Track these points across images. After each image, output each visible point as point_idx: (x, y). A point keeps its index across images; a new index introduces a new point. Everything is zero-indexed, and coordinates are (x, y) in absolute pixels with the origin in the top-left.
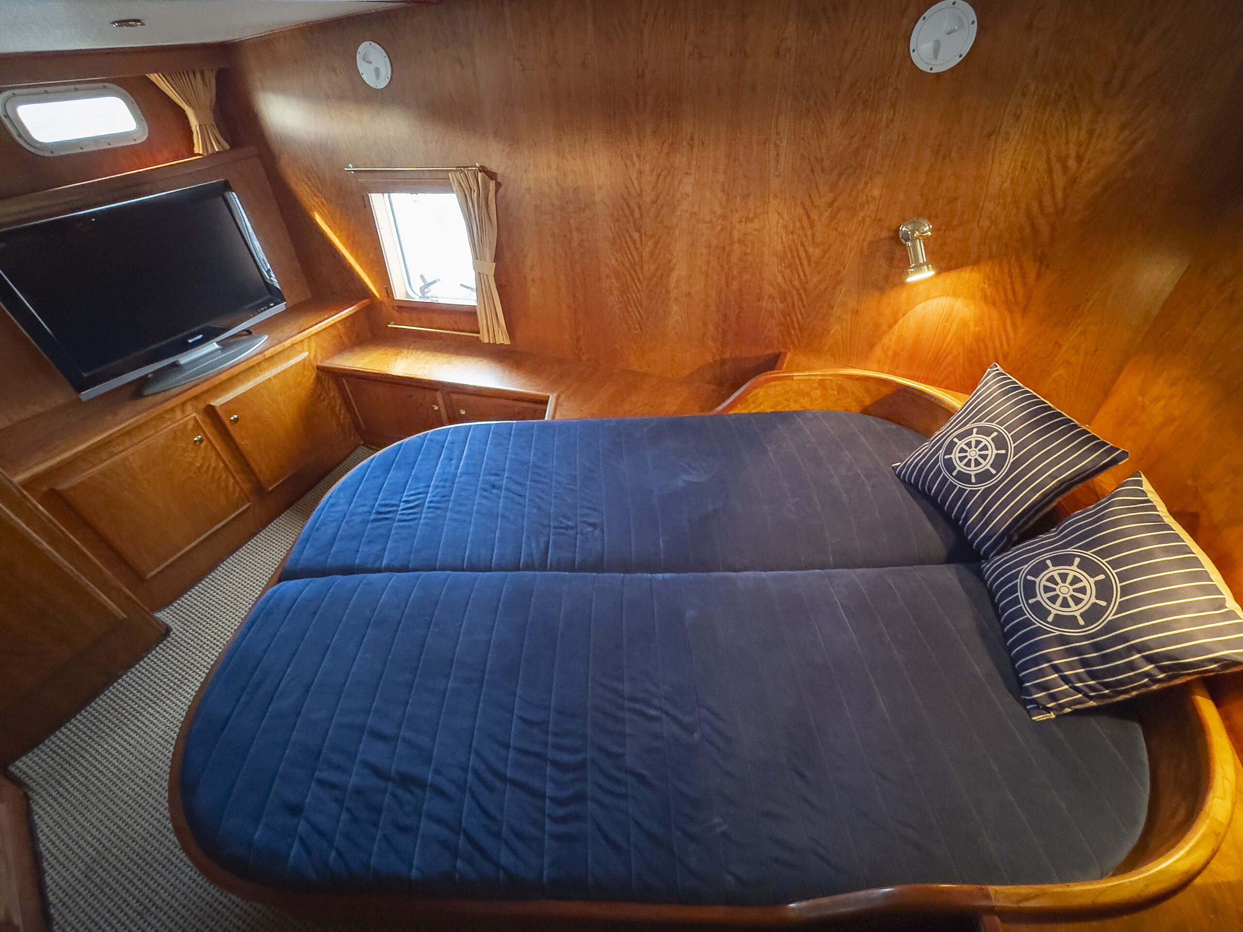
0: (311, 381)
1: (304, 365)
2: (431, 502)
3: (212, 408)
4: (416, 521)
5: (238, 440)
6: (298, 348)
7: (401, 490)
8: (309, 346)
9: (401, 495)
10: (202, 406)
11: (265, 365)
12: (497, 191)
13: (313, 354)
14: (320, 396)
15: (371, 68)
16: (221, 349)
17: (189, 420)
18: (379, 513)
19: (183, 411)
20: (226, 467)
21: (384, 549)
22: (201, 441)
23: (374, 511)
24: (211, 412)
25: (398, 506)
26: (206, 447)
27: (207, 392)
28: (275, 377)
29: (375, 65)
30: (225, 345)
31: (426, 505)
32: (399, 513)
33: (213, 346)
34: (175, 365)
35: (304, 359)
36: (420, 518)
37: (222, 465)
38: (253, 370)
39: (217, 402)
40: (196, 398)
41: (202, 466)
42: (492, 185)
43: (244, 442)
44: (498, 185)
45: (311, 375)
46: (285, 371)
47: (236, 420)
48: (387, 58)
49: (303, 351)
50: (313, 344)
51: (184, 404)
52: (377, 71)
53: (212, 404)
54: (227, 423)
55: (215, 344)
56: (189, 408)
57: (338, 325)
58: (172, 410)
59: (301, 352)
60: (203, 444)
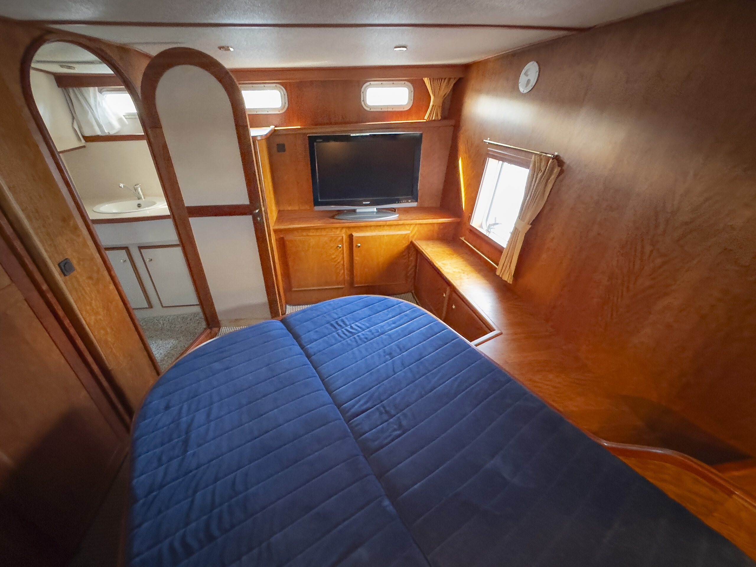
0: (404, 246)
1: (405, 237)
2: (358, 336)
3: (352, 236)
4: (342, 339)
5: (354, 255)
6: (407, 227)
7: (357, 320)
8: (413, 229)
9: (354, 322)
10: (349, 233)
11: (386, 228)
12: (559, 175)
13: (413, 234)
14: (404, 256)
15: (526, 79)
16: (376, 212)
17: (340, 236)
18: (337, 323)
19: (341, 231)
20: (343, 265)
21: (316, 340)
22: (340, 247)
23: (337, 320)
24: (351, 237)
25: (347, 325)
26: (341, 251)
27: (354, 227)
28: (387, 236)
29: (529, 78)
30: (379, 211)
31: (355, 336)
32: (343, 330)
33: (374, 209)
34: (354, 211)
35: (406, 234)
36: (344, 339)
37: (342, 262)
38: (379, 228)
39: (355, 234)
40: (349, 228)
41: (335, 258)
42: (557, 170)
43: (357, 258)
44: (561, 172)
45: (405, 244)
46: (393, 235)
47: (359, 247)
48: (538, 73)
49: (409, 230)
50: (416, 229)
51: (343, 228)
52: (529, 81)
53: (353, 234)
54: (354, 246)
55: (375, 209)
56: (344, 231)
57: (435, 225)
58: (337, 228)
59: (407, 230)
60: (340, 249)
